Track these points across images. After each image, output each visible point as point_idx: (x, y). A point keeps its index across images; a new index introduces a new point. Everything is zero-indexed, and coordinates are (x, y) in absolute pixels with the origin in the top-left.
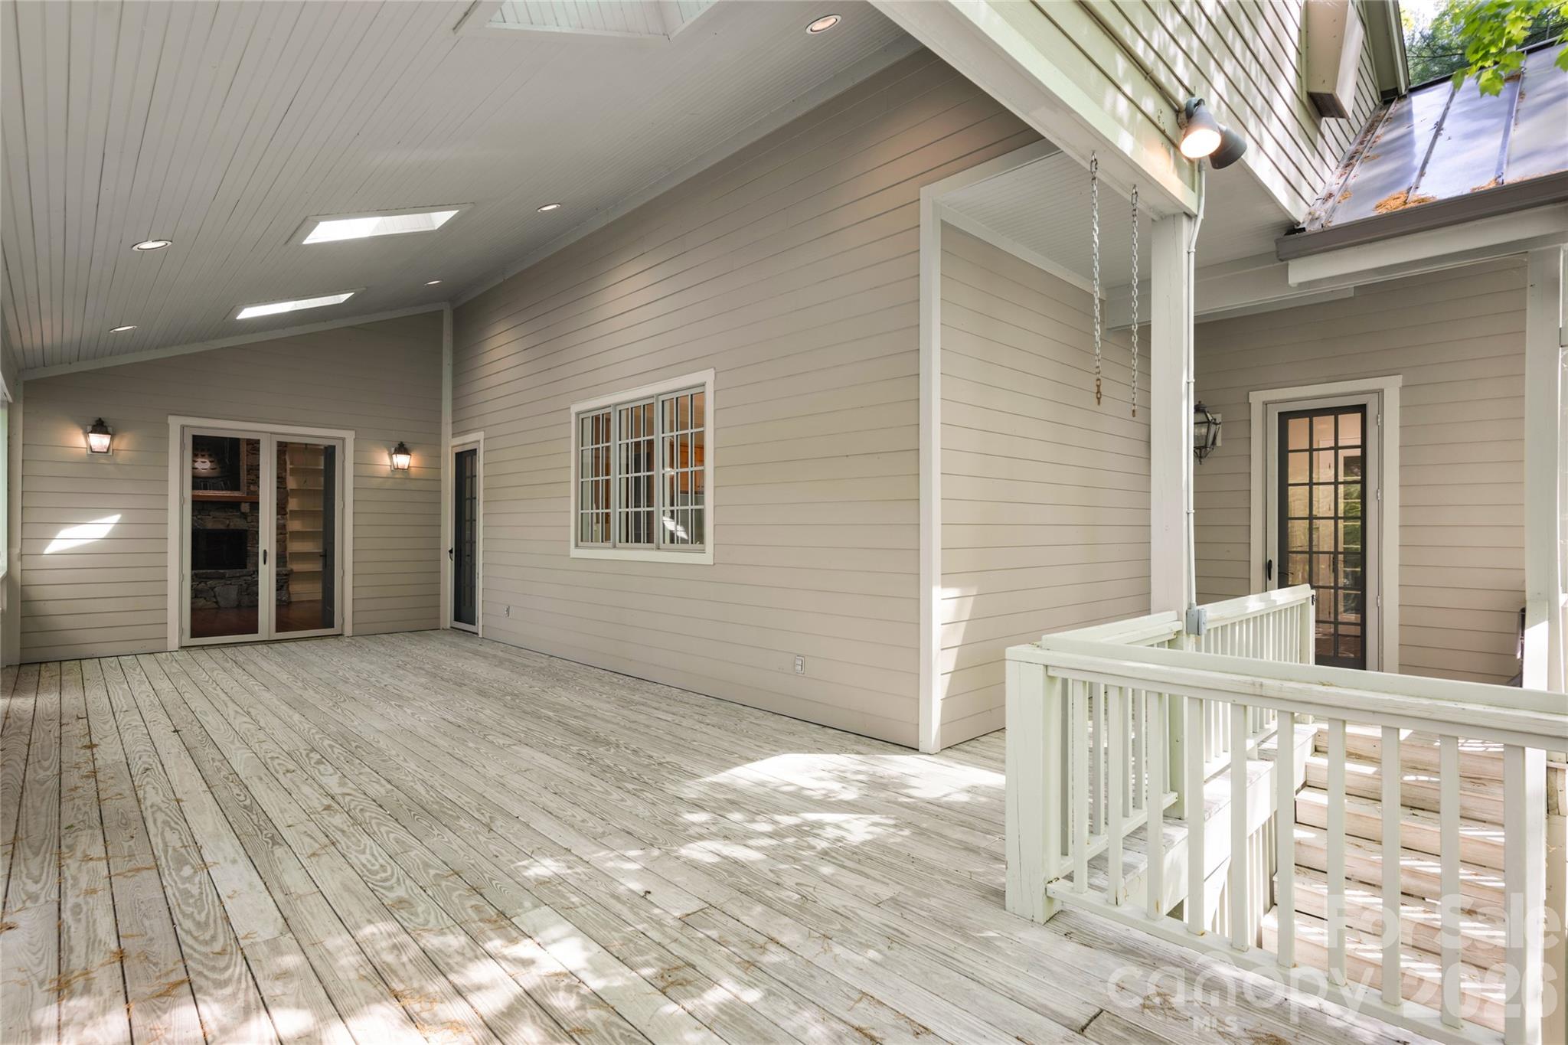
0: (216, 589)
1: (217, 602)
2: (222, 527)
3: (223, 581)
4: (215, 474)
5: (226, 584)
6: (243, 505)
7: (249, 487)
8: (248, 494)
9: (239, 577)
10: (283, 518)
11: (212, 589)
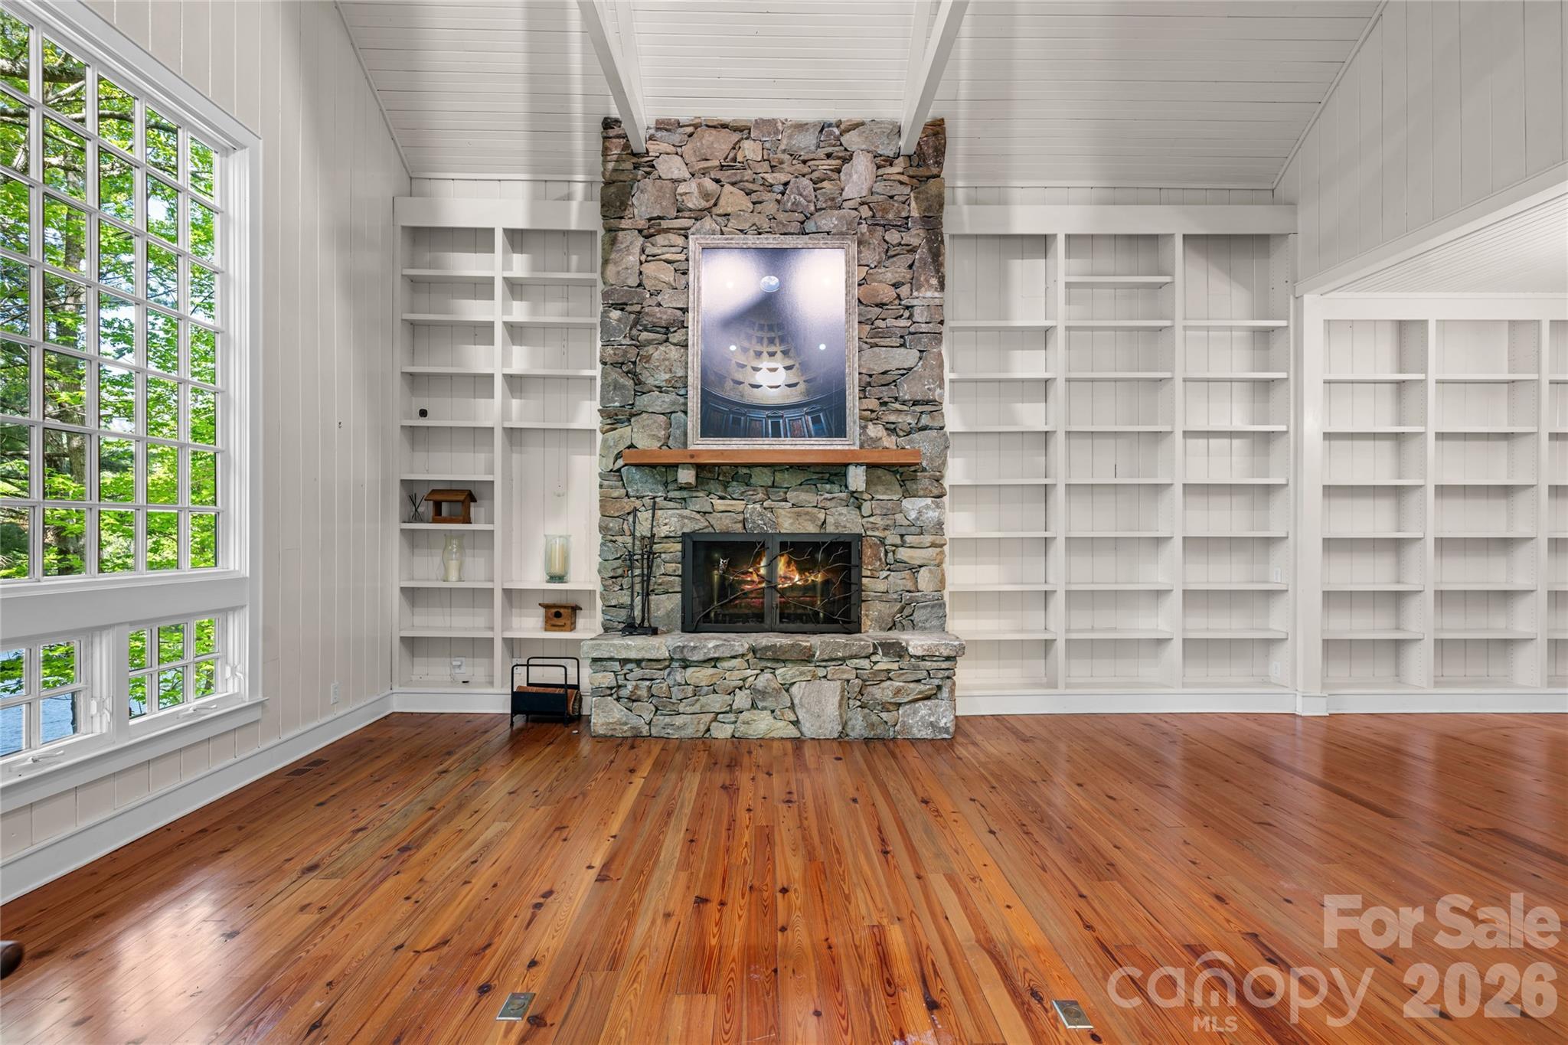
0: (794, 690)
1: (796, 723)
2: (812, 528)
3: (810, 668)
4: (794, 396)
5: (814, 677)
6: (852, 470)
7: (864, 428)
8: (862, 447)
9: (843, 659)
10: (938, 506)
11: (787, 688)
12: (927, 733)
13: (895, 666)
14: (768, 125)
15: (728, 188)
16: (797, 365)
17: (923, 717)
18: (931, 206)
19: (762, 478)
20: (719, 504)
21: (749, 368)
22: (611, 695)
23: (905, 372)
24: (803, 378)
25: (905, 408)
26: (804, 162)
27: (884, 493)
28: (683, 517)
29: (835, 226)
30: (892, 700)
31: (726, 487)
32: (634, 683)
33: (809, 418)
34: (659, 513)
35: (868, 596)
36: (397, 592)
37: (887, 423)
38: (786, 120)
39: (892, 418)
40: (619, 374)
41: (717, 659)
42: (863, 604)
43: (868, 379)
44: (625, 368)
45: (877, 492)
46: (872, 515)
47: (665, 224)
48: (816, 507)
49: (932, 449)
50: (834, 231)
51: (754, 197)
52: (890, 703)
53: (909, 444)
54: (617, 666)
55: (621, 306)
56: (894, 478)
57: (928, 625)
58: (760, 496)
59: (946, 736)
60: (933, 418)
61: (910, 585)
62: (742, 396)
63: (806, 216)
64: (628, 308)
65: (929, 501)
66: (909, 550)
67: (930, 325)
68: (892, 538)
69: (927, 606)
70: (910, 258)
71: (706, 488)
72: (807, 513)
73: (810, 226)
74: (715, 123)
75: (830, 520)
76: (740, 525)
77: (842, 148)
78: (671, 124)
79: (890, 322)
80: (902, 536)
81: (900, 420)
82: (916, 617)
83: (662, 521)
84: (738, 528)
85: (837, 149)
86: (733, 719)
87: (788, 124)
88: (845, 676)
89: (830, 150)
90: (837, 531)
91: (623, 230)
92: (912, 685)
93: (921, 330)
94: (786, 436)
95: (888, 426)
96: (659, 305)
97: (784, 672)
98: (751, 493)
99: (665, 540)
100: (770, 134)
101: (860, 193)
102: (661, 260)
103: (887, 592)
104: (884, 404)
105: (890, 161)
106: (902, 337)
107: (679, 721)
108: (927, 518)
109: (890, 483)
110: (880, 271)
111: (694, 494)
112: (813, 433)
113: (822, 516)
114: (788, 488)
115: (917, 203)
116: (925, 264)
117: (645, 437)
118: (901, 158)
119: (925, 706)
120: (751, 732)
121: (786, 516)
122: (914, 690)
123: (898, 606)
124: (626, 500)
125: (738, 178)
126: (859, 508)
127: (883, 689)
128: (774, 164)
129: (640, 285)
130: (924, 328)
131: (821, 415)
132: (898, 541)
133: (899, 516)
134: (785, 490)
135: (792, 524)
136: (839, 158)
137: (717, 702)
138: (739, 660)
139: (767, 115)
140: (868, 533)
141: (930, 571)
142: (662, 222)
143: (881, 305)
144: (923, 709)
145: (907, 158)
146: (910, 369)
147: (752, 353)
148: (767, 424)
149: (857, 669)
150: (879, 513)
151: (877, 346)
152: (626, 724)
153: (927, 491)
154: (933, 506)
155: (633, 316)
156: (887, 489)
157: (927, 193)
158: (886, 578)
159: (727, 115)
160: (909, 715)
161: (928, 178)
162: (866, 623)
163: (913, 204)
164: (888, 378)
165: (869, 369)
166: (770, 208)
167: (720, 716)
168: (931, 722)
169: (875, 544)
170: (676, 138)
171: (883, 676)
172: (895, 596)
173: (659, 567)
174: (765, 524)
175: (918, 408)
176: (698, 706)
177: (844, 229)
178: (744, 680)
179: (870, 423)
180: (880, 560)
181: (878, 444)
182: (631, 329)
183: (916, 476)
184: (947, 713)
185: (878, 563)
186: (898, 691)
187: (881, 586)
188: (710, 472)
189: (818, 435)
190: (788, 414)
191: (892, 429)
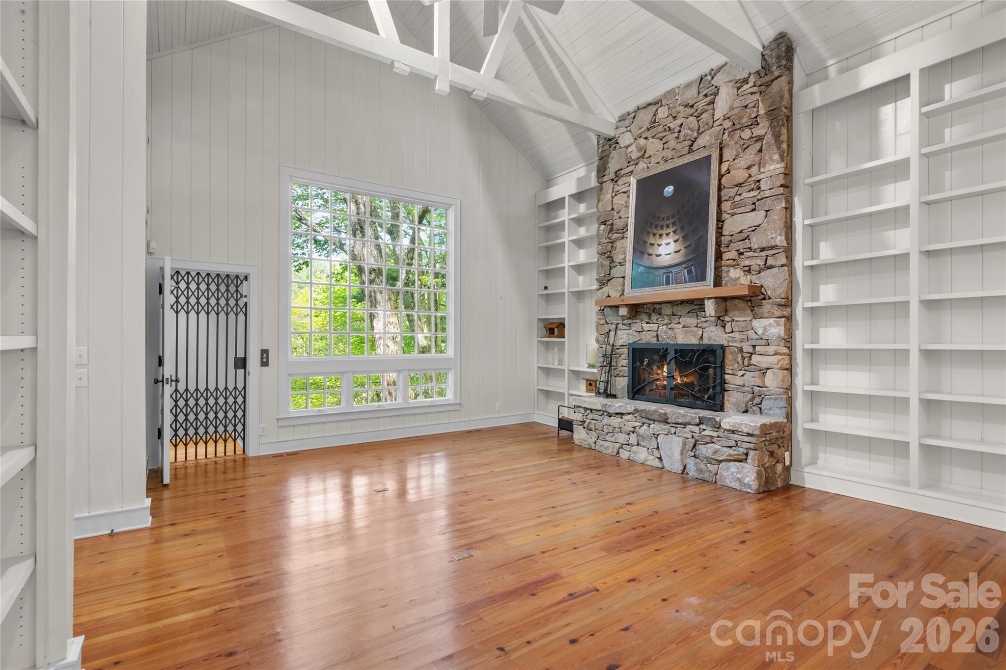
0: (659, 438)
1: (660, 459)
2: (694, 341)
3: (667, 427)
4: (679, 258)
5: (669, 432)
6: (708, 302)
9: (685, 424)
11: (656, 436)
12: (735, 485)
13: (715, 434)
14: (672, 93)
15: (651, 140)
16: (681, 239)
17: (732, 473)
18: (774, 101)
19: (667, 310)
20: (646, 327)
21: (656, 245)
22: (581, 425)
23: (754, 228)
24: (684, 246)
25: (756, 254)
26: (692, 106)
27: (740, 316)
28: (629, 334)
29: (708, 141)
30: (712, 457)
31: (650, 315)
32: (589, 421)
33: (686, 271)
34: (618, 332)
35: (729, 387)
36: (536, 369)
37: (744, 267)
38: (681, 85)
39: (747, 263)
40: (603, 259)
41: (622, 414)
42: (726, 393)
43: (730, 238)
44: (606, 255)
45: (735, 316)
46: (732, 332)
47: (622, 172)
48: (697, 327)
49: (774, 282)
50: (707, 145)
51: (664, 140)
52: (712, 458)
53: (758, 280)
54: (582, 411)
55: (604, 223)
56: (746, 305)
57: (771, 412)
58: (666, 321)
59: (749, 490)
60: (776, 259)
61: (759, 382)
62: (652, 263)
63: (692, 141)
64: (608, 223)
65: (772, 321)
66: (759, 356)
67: (772, 190)
68: (747, 348)
69: (771, 398)
70: (758, 145)
71: (640, 317)
72: (691, 331)
73: (695, 147)
74: (644, 105)
75: (705, 335)
76: (655, 339)
77: (714, 87)
78: (625, 116)
79: (745, 195)
80: (754, 346)
81: (753, 264)
82: (764, 406)
83: (620, 337)
84: (654, 340)
85: (710, 89)
86: (629, 449)
87: (681, 87)
88: (685, 436)
89: (705, 92)
90: (709, 343)
91: (605, 182)
92: (725, 449)
93: (765, 196)
94: (673, 284)
95: (745, 269)
96: (620, 218)
97: (656, 427)
98: (661, 319)
99: (622, 347)
100: (671, 98)
101: (723, 112)
102: (620, 193)
103: (744, 386)
104: (742, 254)
105: (746, 81)
106: (754, 204)
107: (606, 444)
108: (771, 333)
109: (743, 309)
110: (738, 161)
111: (635, 321)
112: (687, 280)
113: (700, 333)
114: (681, 316)
115: (763, 104)
116: (770, 146)
117: (612, 290)
118: (752, 76)
119: (735, 465)
120: (637, 459)
121: (680, 333)
122: (726, 453)
123: (751, 395)
124: (606, 325)
125: (656, 132)
126: (724, 327)
127: (707, 448)
128: (675, 115)
129: (613, 209)
130: (768, 193)
131: (693, 268)
132: (751, 350)
133: (751, 333)
134: (679, 317)
135: (683, 338)
136: (712, 94)
137: (622, 438)
138: (631, 416)
139: (668, 88)
140: (730, 344)
141: (774, 373)
142: (621, 171)
143: (739, 185)
144: (733, 467)
145: (757, 74)
146: (759, 226)
147: (658, 236)
148: (663, 277)
149: (692, 432)
150: (737, 330)
151: (736, 214)
152: (586, 441)
153: (770, 313)
154: (775, 324)
155: (609, 227)
156: (742, 313)
157: (771, 92)
158: (743, 376)
159: (650, 97)
160: (724, 470)
161: (772, 81)
162: (727, 405)
163: (761, 104)
164: (744, 235)
165: (731, 231)
166: (672, 143)
167: (624, 446)
168: (738, 478)
169: (735, 352)
170: (627, 123)
171: (708, 439)
172: (749, 389)
173: (620, 361)
174: (668, 338)
175: (764, 253)
176: (614, 438)
177: (713, 141)
178: (634, 428)
179: (732, 268)
180: (738, 363)
181: (738, 282)
182: (609, 234)
183: (762, 303)
184: (750, 474)
185: (737, 365)
186: (716, 452)
187: (738, 381)
188: (642, 308)
189: (690, 281)
190: (674, 270)
191: (748, 270)
